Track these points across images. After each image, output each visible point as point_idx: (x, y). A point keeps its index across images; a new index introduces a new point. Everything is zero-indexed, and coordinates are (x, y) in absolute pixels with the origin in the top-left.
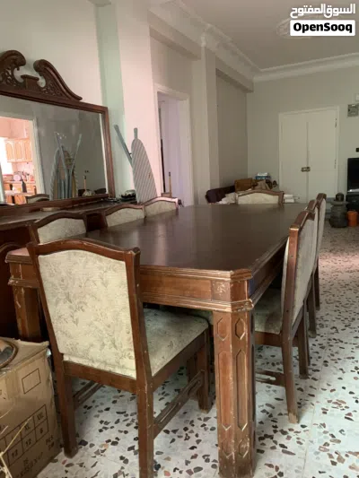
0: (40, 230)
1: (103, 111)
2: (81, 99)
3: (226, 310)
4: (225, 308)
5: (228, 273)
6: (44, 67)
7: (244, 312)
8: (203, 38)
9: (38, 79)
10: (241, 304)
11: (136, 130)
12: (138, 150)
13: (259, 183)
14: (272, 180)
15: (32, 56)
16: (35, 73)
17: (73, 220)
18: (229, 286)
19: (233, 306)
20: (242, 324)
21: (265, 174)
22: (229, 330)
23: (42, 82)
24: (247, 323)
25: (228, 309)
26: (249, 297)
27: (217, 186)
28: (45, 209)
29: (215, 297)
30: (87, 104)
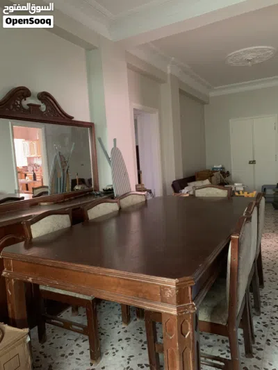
0: (33, 227)
1: (91, 126)
2: (73, 118)
3: (172, 313)
4: (172, 311)
5: (174, 281)
6: (45, 97)
7: (188, 314)
8: (168, 67)
9: (40, 106)
10: (185, 308)
11: (115, 140)
12: (116, 155)
13: (215, 174)
14: (226, 171)
15: (36, 89)
16: (38, 101)
17: (60, 216)
18: (175, 292)
19: (178, 309)
20: (187, 324)
21: (220, 166)
22: (175, 329)
23: (43, 108)
24: (192, 324)
25: (174, 312)
26: (193, 301)
27: (181, 177)
28: (42, 204)
29: (164, 301)
30: (78, 122)
